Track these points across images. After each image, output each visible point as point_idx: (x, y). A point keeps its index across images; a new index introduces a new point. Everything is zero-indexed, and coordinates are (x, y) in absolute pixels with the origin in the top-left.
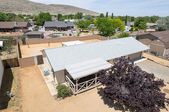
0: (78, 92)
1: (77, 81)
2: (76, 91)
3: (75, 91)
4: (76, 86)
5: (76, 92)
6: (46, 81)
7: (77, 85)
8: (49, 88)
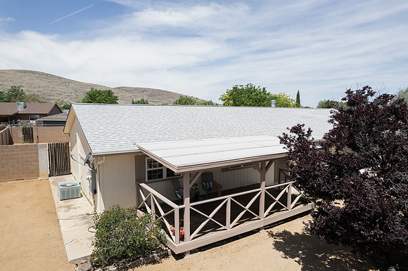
0: (191, 242)
1: (187, 187)
2: (182, 238)
3: (176, 238)
4: (182, 211)
5: (182, 243)
6: (61, 214)
7: (188, 205)
8: (63, 234)
